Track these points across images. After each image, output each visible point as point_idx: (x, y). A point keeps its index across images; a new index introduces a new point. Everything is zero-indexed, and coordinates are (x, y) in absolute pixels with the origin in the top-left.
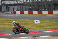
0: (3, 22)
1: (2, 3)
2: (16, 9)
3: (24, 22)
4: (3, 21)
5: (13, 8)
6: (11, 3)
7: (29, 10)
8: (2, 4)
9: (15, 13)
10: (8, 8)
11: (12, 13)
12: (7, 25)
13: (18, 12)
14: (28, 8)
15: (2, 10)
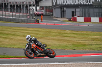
0: (54, 36)
1: (53, 3)
2: (78, 14)
3: (90, 37)
4: (54, 34)
5: (73, 12)
6: (69, 4)
7: (100, 16)
8: (53, 5)
9: (75, 20)
10: (64, 11)
11: (70, 20)
12: (61, 40)
13: (81, 19)
14: (99, 13)
15: (53, 15)
